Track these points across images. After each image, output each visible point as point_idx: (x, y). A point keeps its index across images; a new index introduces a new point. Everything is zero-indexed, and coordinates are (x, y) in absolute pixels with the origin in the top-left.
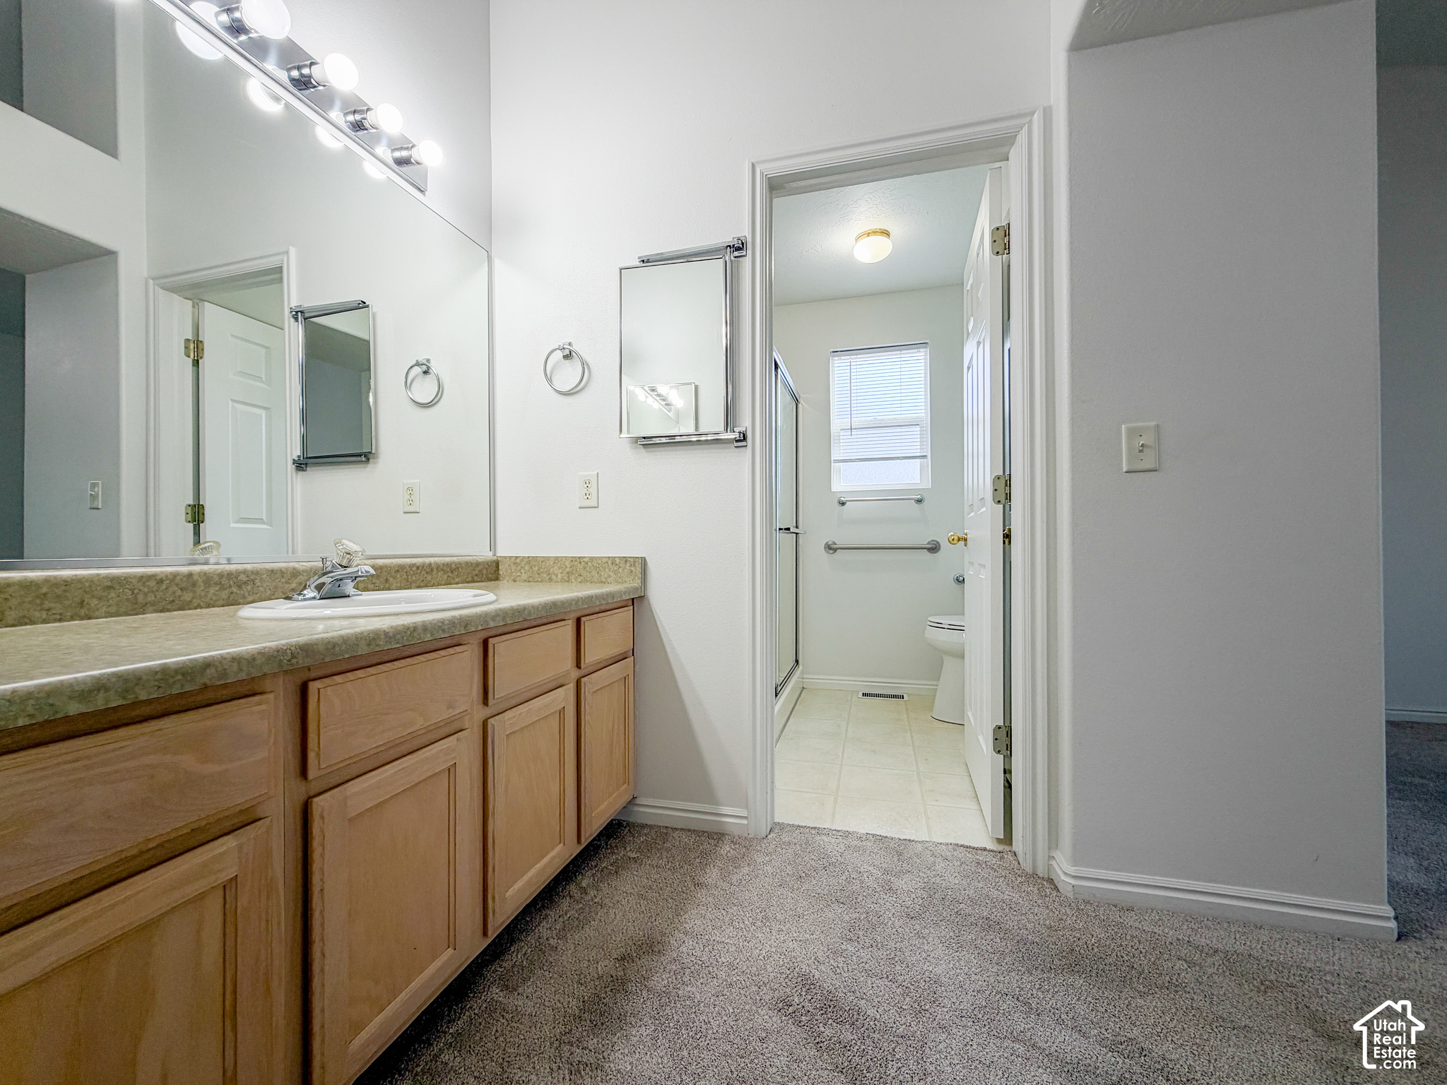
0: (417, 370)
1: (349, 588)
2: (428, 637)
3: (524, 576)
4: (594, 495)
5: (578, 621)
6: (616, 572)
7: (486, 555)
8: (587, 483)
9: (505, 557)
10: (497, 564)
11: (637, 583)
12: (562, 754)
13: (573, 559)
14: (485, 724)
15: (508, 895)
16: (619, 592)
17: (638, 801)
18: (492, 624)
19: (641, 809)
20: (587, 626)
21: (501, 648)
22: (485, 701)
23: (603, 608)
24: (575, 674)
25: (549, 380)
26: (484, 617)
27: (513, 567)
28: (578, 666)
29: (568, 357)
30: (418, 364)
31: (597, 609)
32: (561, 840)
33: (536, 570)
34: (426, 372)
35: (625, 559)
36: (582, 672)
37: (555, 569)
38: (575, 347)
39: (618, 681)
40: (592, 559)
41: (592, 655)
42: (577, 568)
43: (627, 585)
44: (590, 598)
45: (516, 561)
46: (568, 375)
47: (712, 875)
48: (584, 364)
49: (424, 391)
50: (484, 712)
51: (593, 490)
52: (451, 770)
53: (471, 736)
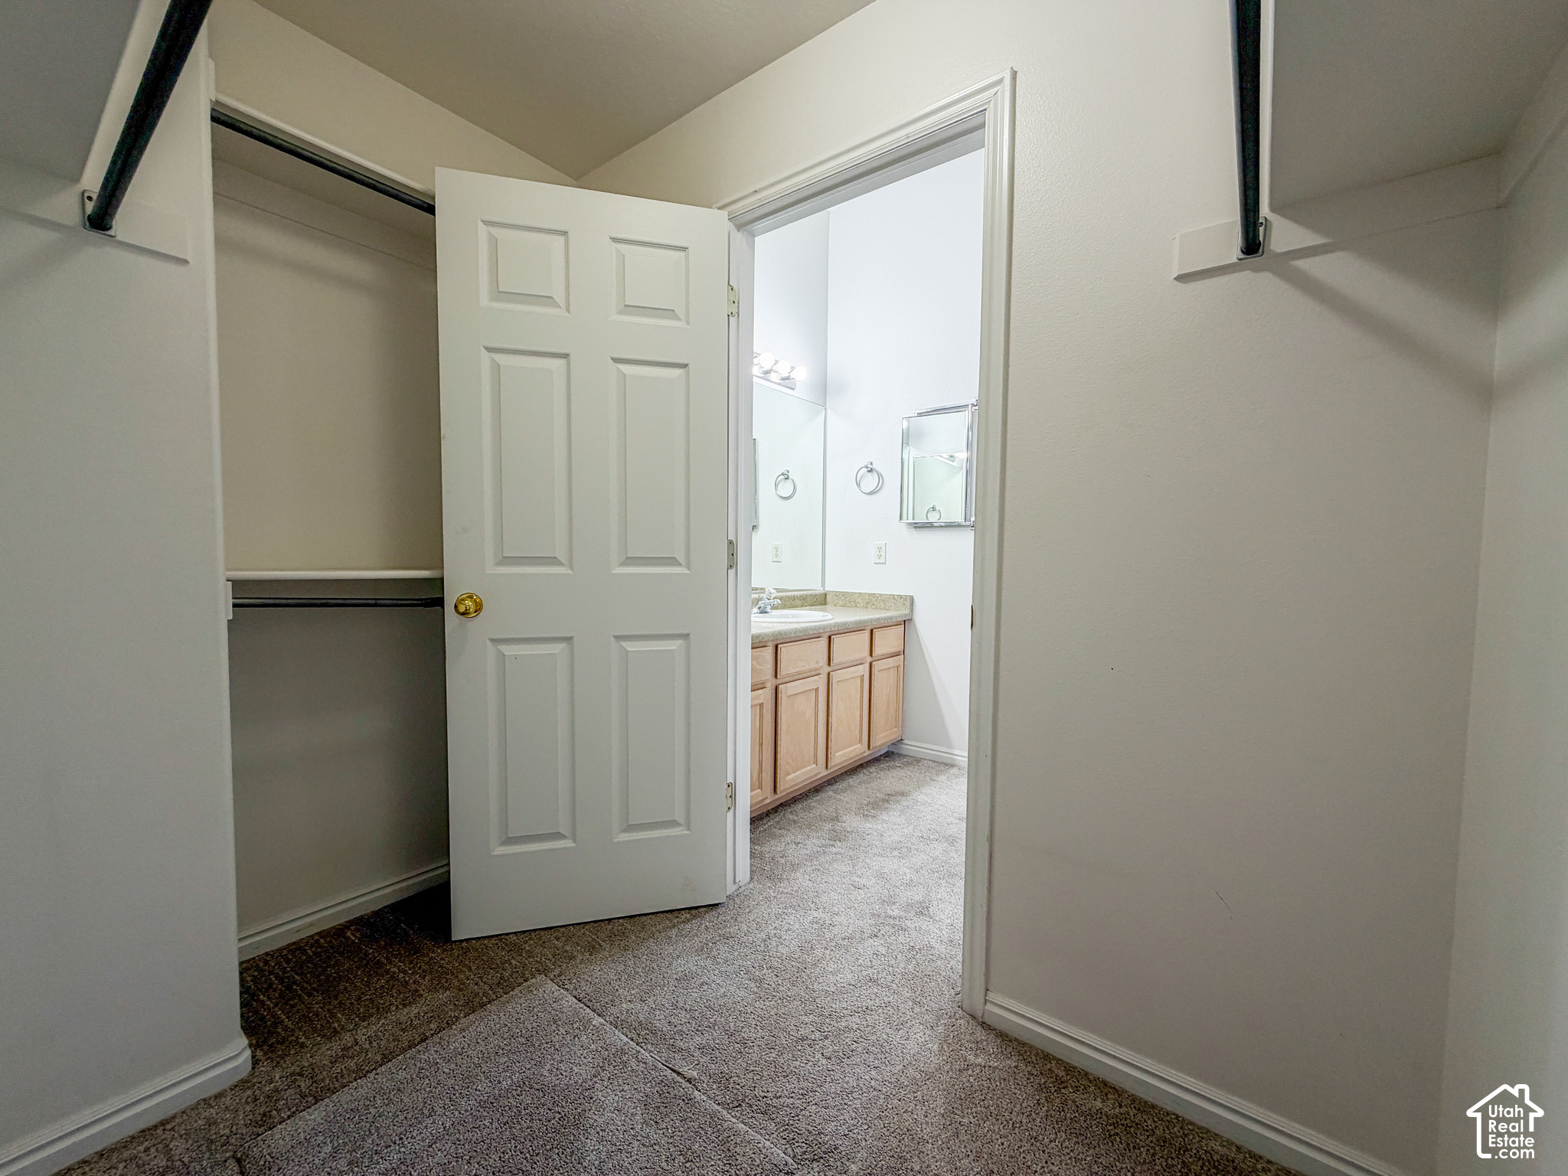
0: (782, 477)
1: (768, 609)
2: (811, 633)
3: (841, 603)
4: (883, 556)
5: (872, 631)
6: (895, 604)
7: (819, 590)
8: (879, 548)
9: (830, 591)
10: (826, 595)
11: (907, 611)
12: (861, 716)
13: (870, 595)
14: (829, 674)
15: (837, 755)
16: (896, 617)
17: (905, 742)
18: (833, 629)
19: (905, 746)
20: (877, 634)
21: (837, 641)
22: (829, 665)
23: (886, 625)
24: (869, 659)
25: (858, 485)
26: (830, 626)
27: (835, 598)
28: (871, 655)
29: (871, 471)
30: (783, 474)
31: (882, 625)
32: (860, 741)
33: (848, 600)
34: (787, 479)
35: (901, 597)
36: (873, 659)
37: (859, 600)
38: (875, 466)
39: (893, 667)
40: (881, 595)
41: (878, 651)
42: (872, 600)
43: (901, 612)
44: (878, 619)
45: (837, 594)
46: (870, 483)
47: (943, 778)
48: (879, 475)
49: (786, 489)
50: (828, 669)
51: (883, 553)
52: (817, 690)
53: (824, 677)
